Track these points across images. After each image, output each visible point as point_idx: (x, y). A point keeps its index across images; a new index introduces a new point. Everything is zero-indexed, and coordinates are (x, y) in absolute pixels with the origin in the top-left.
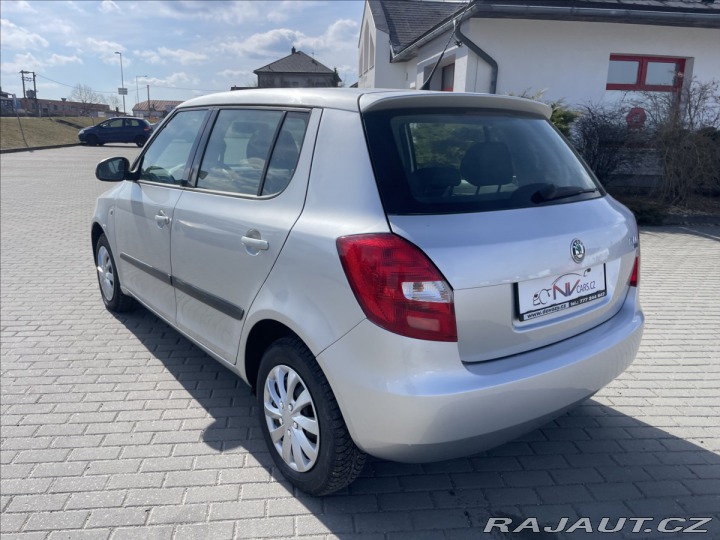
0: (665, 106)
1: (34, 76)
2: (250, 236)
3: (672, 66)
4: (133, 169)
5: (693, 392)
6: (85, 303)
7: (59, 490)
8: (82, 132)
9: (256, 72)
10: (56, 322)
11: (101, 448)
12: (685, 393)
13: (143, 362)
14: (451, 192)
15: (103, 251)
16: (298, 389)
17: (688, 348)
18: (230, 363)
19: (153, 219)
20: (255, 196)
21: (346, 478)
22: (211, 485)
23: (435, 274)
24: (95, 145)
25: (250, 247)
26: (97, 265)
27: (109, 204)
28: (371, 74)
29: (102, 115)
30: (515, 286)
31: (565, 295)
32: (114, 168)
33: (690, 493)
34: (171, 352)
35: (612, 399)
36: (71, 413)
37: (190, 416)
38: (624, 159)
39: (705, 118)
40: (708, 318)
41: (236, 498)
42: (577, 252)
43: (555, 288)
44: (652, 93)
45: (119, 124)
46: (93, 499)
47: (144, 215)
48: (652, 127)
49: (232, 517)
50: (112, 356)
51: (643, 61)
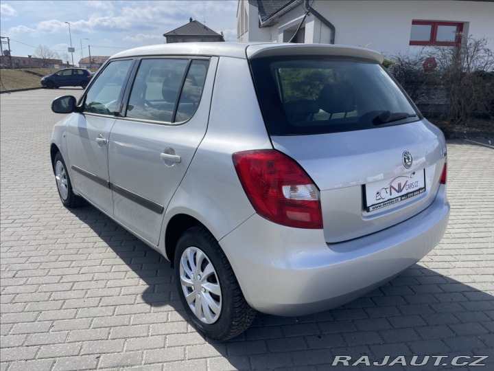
0: (451, 56)
1: (9, 40)
2: (166, 152)
3: (454, 28)
4: (79, 104)
5: (483, 257)
6: (48, 202)
7: (32, 344)
8: (43, 79)
9: (165, 35)
10: (27, 217)
11: (62, 311)
12: (476, 258)
13: (91, 245)
14: (312, 118)
15: (59, 164)
16: (204, 263)
17: (475, 225)
18: (154, 245)
19: (94, 140)
20: (170, 123)
21: (243, 326)
22: (144, 337)
23: (307, 179)
24: (52, 88)
25: (167, 161)
26: (56, 175)
27: (62, 130)
28: (246, 35)
29: (57, 67)
30: (364, 187)
31: (398, 192)
32: (65, 104)
33: (487, 332)
34: (112, 237)
35: (427, 264)
36: (39, 285)
37: (127, 284)
38: (423, 93)
39: (478, 64)
40: (487, 203)
41: (163, 346)
42: (407, 161)
43: (391, 187)
44: (441, 47)
45: (69, 73)
46: (57, 349)
47: (88, 138)
48: (442, 70)
49: (160, 361)
50: (69, 241)
51: (434, 25)
